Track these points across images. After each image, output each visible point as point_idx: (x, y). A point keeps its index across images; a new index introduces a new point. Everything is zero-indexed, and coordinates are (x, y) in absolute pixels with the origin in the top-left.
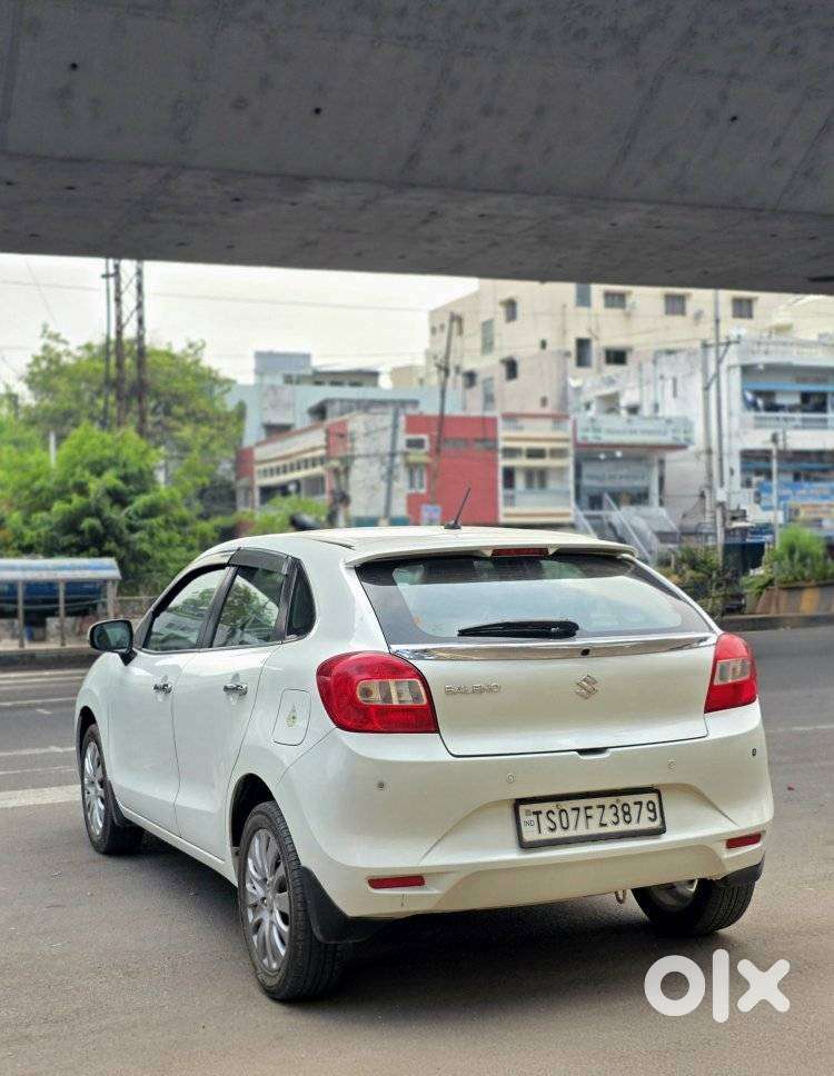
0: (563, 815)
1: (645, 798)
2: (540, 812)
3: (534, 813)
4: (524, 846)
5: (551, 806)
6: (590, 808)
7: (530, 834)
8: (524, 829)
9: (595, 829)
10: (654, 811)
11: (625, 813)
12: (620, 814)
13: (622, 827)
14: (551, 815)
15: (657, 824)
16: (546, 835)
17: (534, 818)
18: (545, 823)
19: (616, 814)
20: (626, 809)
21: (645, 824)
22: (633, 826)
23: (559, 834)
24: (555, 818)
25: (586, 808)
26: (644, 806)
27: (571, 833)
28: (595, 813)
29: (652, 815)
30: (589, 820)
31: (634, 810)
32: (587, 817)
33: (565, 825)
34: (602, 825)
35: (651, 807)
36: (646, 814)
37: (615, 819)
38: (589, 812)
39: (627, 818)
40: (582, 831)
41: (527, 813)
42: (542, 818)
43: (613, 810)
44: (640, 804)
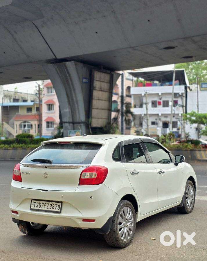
0: (40, 204)
4: (31, 209)
5: (38, 202)
7: (33, 207)
8: (32, 206)
10: (59, 207)
11: (53, 207)
12: (52, 206)
13: (52, 210)
14: (38, 204)
15: (59, 210)
16: (36, 208)
17: (34, 204)
18: (36, 205)
19: (51, 206)
20: (54, 205)
21: (57, 210)
22: (54, 210)
23: (38, 208)
26: (58, 206)
27: (40, 209)
28: (47, 205)
29: (59, 208)
32: (45, 206)
33: (40, 206)
34: (47, 208)
36: (58, 208)
38: (46, 205)
39: (53, 208)
40: (43, 209)
41: (33, 202)
42: (36, 204)
43: (51, 205)
44: (57, 205)
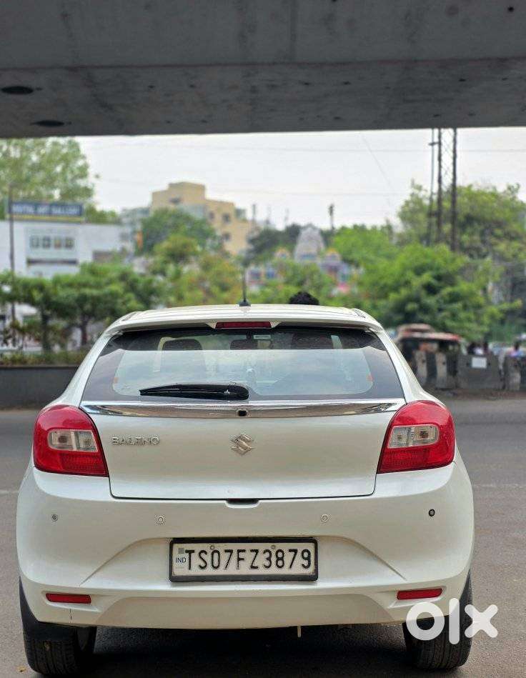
0: (216, 555)
1: (300, 547)
2: (193, 551)
3: (187, 551)
4: (175, 580)
5: (206, 547)
6: (244, 551)
7: (180, 570)
8: (175, 565)
9: (245, 570)
11: (278, 559)
12: (274, 559)
13: (274, 571)
14: (203, 555)
15: (310, 571)
16: (195, 571)
17: (187, 555)
18: (196, 561)
19: (269, 559)
20: (280, 555)
21: (298, 570)
22: (285, 571)
23: (209, 571)
24: (208, 558)
25: (239, 551)
26: (299, 554)
27: (221, 572)
28: (248, 556)
29: (306, 563)
30: (241, 562)
31: (288, 557)
32: (239, 559)
33: (216, 564)
34: (253, 567)
35: (306, 555)
36: (299, 560)
37: (267, 563)
38: (242, 555)
39: (280, 563)
40: (232, 570)
41: (181, 551)
42: (195, 556)
43: (267, 555)
44: (295, 551)
